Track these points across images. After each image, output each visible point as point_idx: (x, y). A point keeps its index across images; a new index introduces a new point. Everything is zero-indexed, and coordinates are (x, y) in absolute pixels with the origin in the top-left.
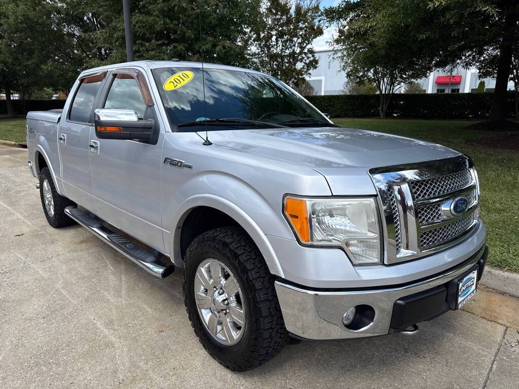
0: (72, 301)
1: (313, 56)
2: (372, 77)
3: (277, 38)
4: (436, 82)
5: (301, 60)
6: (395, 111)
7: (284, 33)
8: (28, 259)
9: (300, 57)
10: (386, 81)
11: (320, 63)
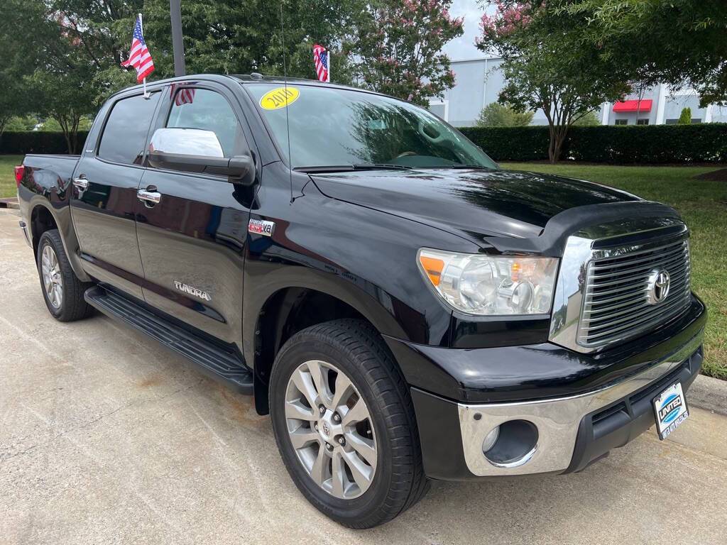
0: (168, 521)
1: (446, 68)
2: (537, 100)
3: (390, 41)
4: (614, 110)
5: (428, 74)
6: (571, 152)
7: (401, 33)
8: (57, 423)
9: (425, 70)
10: (559, 106)
11: (458, 80)
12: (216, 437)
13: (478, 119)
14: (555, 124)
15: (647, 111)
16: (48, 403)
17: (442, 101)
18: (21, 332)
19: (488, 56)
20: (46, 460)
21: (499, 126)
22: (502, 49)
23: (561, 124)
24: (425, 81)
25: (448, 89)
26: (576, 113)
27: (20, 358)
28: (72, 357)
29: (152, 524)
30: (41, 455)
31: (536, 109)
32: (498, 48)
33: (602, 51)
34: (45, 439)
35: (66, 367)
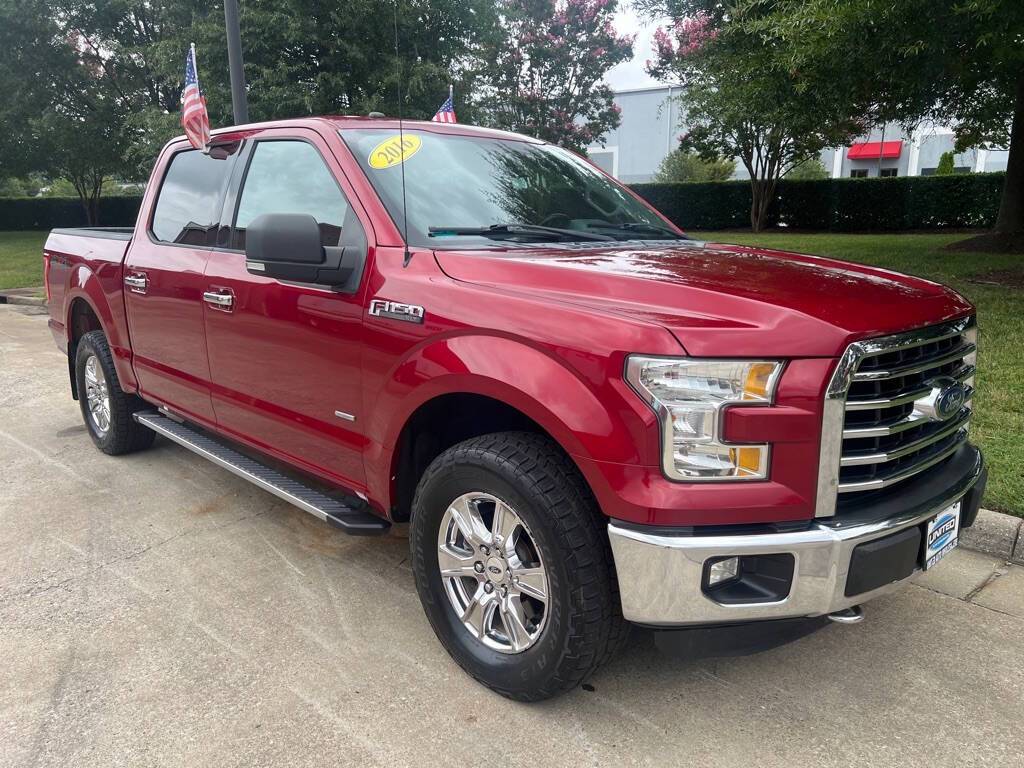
0: (234, 650)
1: (609, 103)
2: (734, 146)
3: (531, 66)
4: (849, 157)
5: (583, 111)
6: (782, 216)
7: (547, 55)
8: (95, 555)
9: (580, 105)
10: (764, 153)
11: (625, 118)
12: (290, 565)
13: (659, 171)
14: (759, 177)
15: (896, 157)
16: (83, 534)
17: (603, 147)
18: (41, 455)
19: (665, 85)
20: (85, 593)
21: (687, 181)
22: (683, 76)
23: (766, 177)
24: (580, 121)
25: (612, 131)
26: (786, 163)
27: (44, 485)
28: (109, 482)
29: (215, 653)
30: (78, 588)
31: (732, 158)
32: (678, 74)
33: (795, 81)
34: (82, 572)
35: (102, 494)
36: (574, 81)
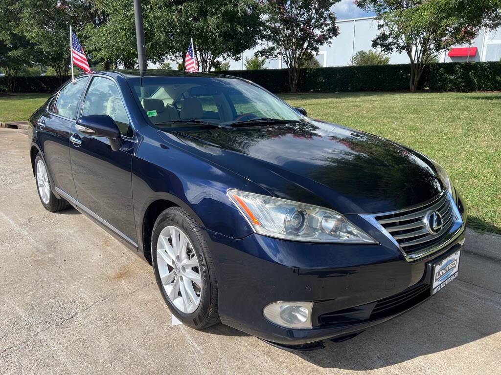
1: (333, 23)
2: (402, 44)
5: (319, 27)
10: (419, 48)
14: (416, 62)
16: (29, 297)
17: (330, 46)
23: (420, 62)
25: (334, 38)
31: (401, 51)
36: (314, 12)
